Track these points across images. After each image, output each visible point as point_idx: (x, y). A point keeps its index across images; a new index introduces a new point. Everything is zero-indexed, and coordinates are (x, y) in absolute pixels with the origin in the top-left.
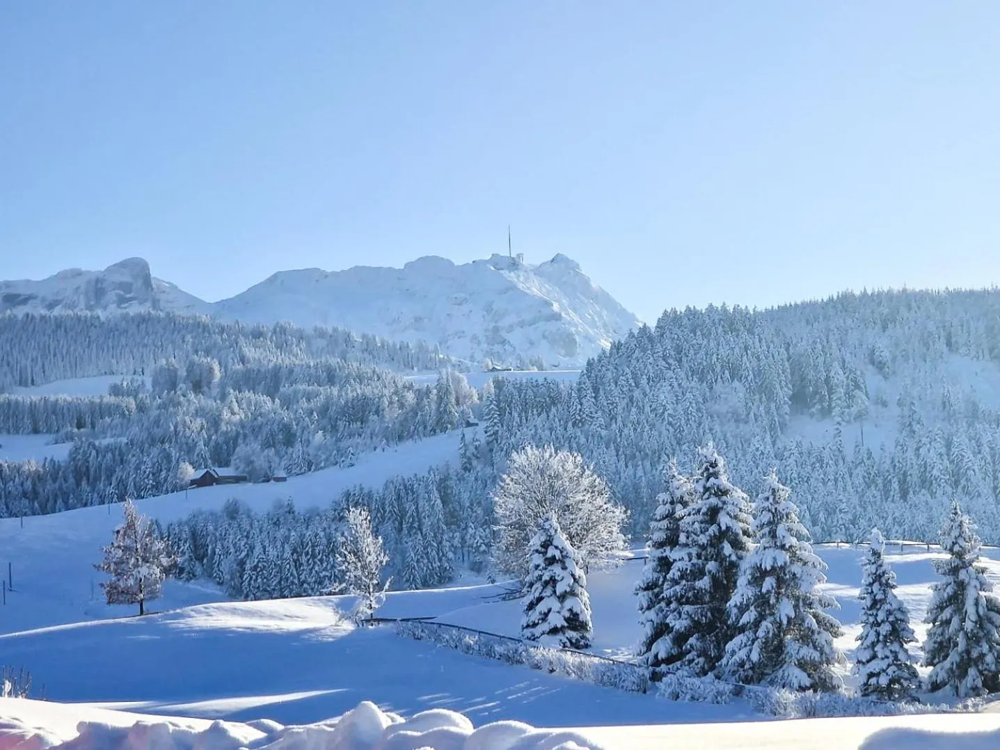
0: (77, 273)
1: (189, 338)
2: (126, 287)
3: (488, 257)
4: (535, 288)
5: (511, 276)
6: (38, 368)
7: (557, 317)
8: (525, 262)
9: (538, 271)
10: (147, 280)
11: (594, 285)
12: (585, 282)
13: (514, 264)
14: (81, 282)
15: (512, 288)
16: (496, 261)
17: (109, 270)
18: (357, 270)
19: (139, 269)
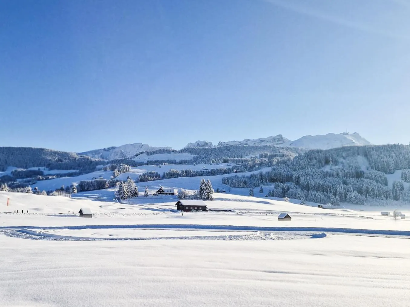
0: (272, 137)
1: (272, 149)
2: (279, 139)
3: (343, 133)
4: (350, 138)
5: (346, 136)
6: (249, 153)
7: (354, 143)
8: (349, 133)
9: (351, 135)
10: (282, 138)
11: (362, 137)
12: (360, 137)
13: (347, 134)
14: (272, 138)
15: (345, 138)
16: (344, 134)
17: (276, 136)
18: (318, 136)
19: (281, 136)
